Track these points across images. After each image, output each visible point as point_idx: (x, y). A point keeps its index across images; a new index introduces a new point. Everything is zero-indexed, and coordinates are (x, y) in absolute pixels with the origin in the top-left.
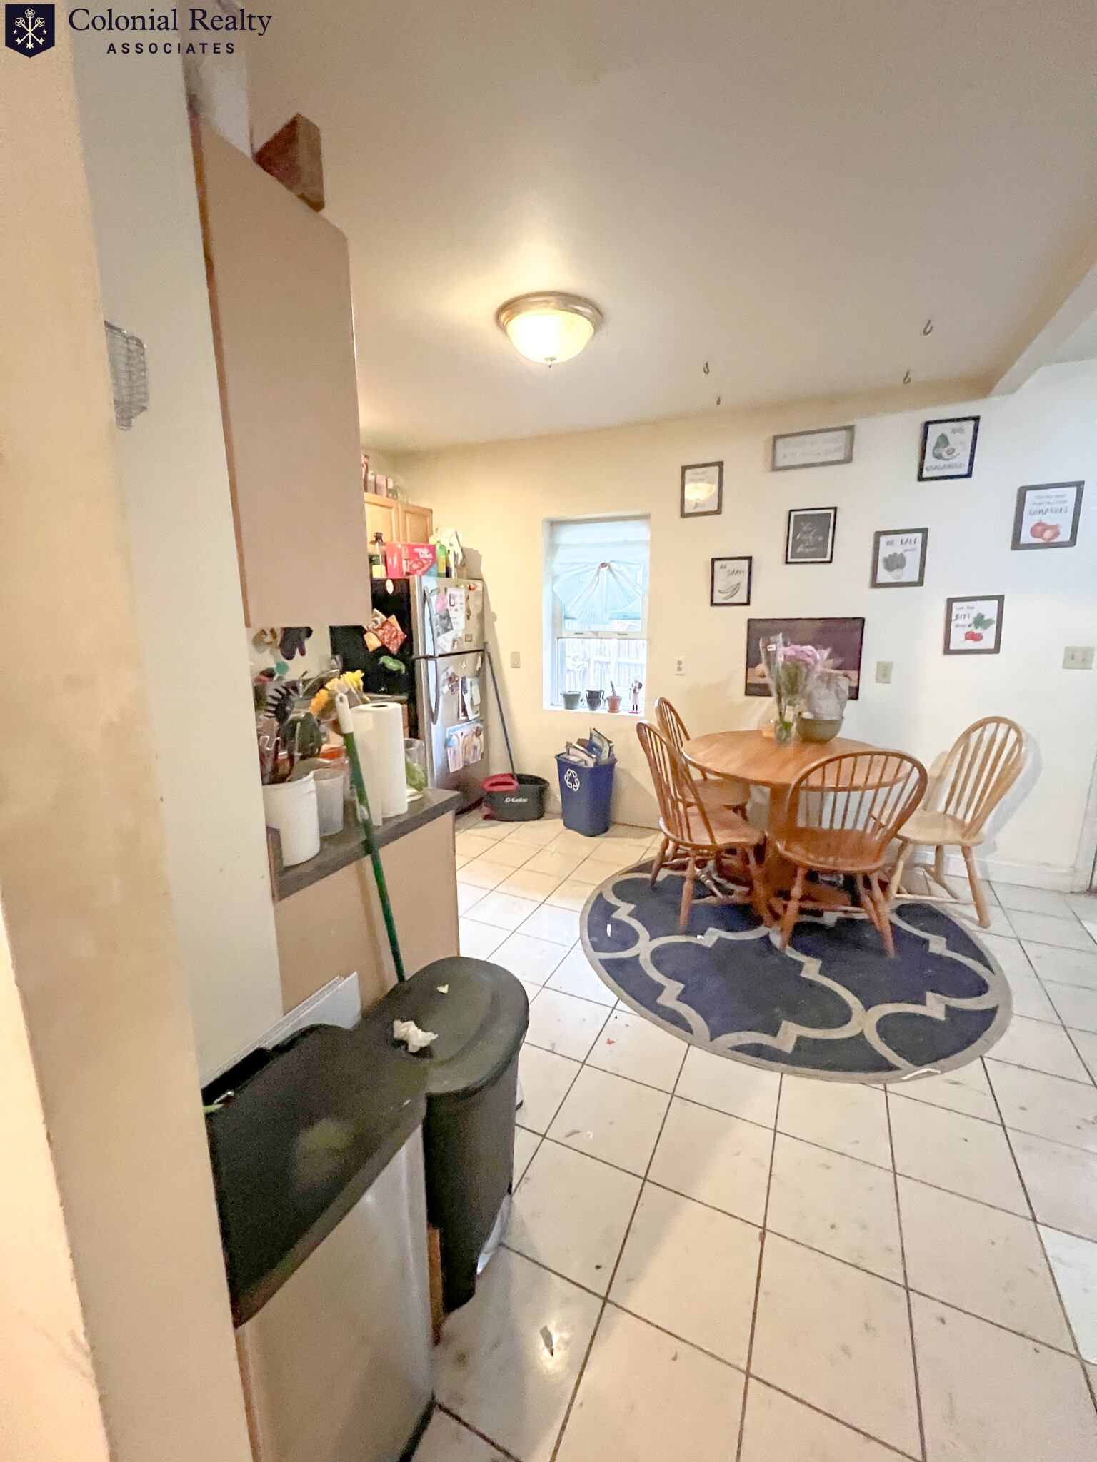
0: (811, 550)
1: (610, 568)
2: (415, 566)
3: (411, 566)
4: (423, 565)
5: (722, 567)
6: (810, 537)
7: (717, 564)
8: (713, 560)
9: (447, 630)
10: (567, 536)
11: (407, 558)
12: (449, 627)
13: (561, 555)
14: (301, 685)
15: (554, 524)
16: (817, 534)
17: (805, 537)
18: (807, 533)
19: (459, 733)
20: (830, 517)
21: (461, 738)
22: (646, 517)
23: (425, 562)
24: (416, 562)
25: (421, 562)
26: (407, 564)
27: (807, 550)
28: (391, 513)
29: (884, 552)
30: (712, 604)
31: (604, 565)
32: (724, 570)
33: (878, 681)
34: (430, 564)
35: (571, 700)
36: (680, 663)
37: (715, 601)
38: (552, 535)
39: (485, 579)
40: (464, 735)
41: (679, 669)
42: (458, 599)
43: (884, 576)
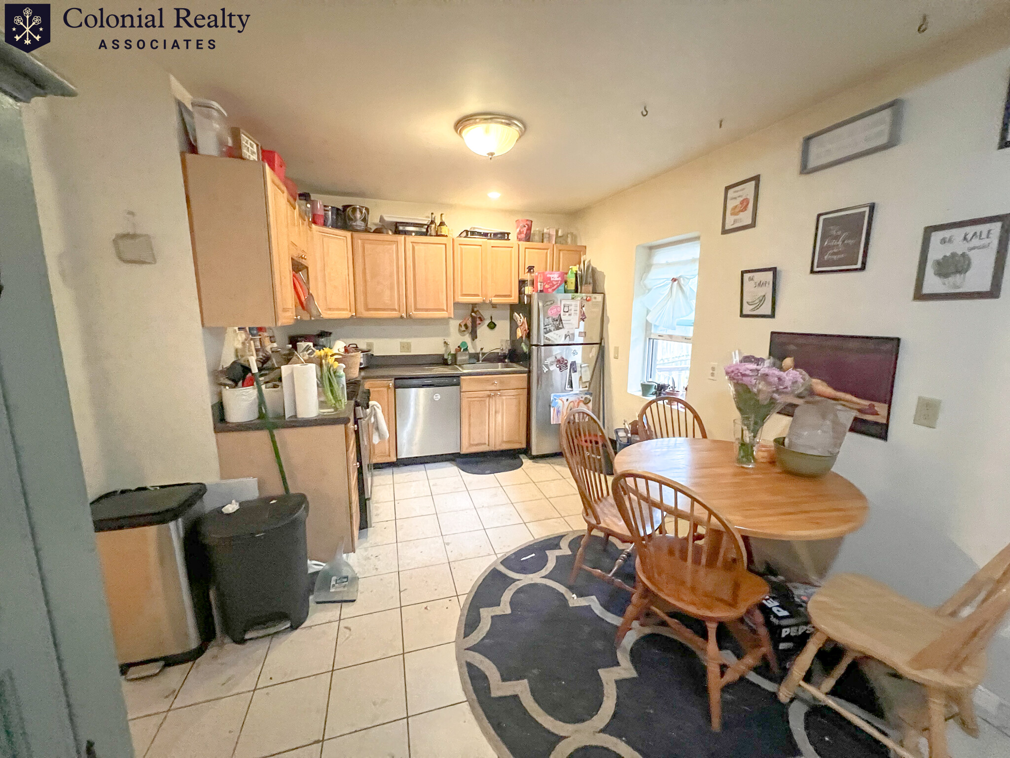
0: (839, 256)
1: (679, 284)
2: (547, 286)
3: (544, 286)
4: (554, 285)
5: (751, 279)
6: (840, 243)
7: (746, 276)
8: (743, 273)
9: (558, 328)
10: (660, 257)
11: (541, 281)
12: (561, 326)
13: (654, 274)
14: (481, 355)
15: (651, 248)
16: (848, 238)
17: (834, 243)
18: (837, 238)
19: (564, 399)
20: (864, 216)
21: (566, 403)
22: (697, 238)
23: (555, 283)
24: (548, 284)
25: (552, 283)
26: (541, 285)
27: (835, 257)
28: (547, 253)
29: (937, 252)
30: (742, 315)
31: (674, 280)
32: (752, 281)
33: (916, 422)
34: (558, 284)
35: (646, 388)
36: (713, 369)
37: (745, 312)
38: (650, 257)
39: (606, 293)
40: (569, 401)
41: (713, 374)
42: (572, 308)
43: (933, 285)
